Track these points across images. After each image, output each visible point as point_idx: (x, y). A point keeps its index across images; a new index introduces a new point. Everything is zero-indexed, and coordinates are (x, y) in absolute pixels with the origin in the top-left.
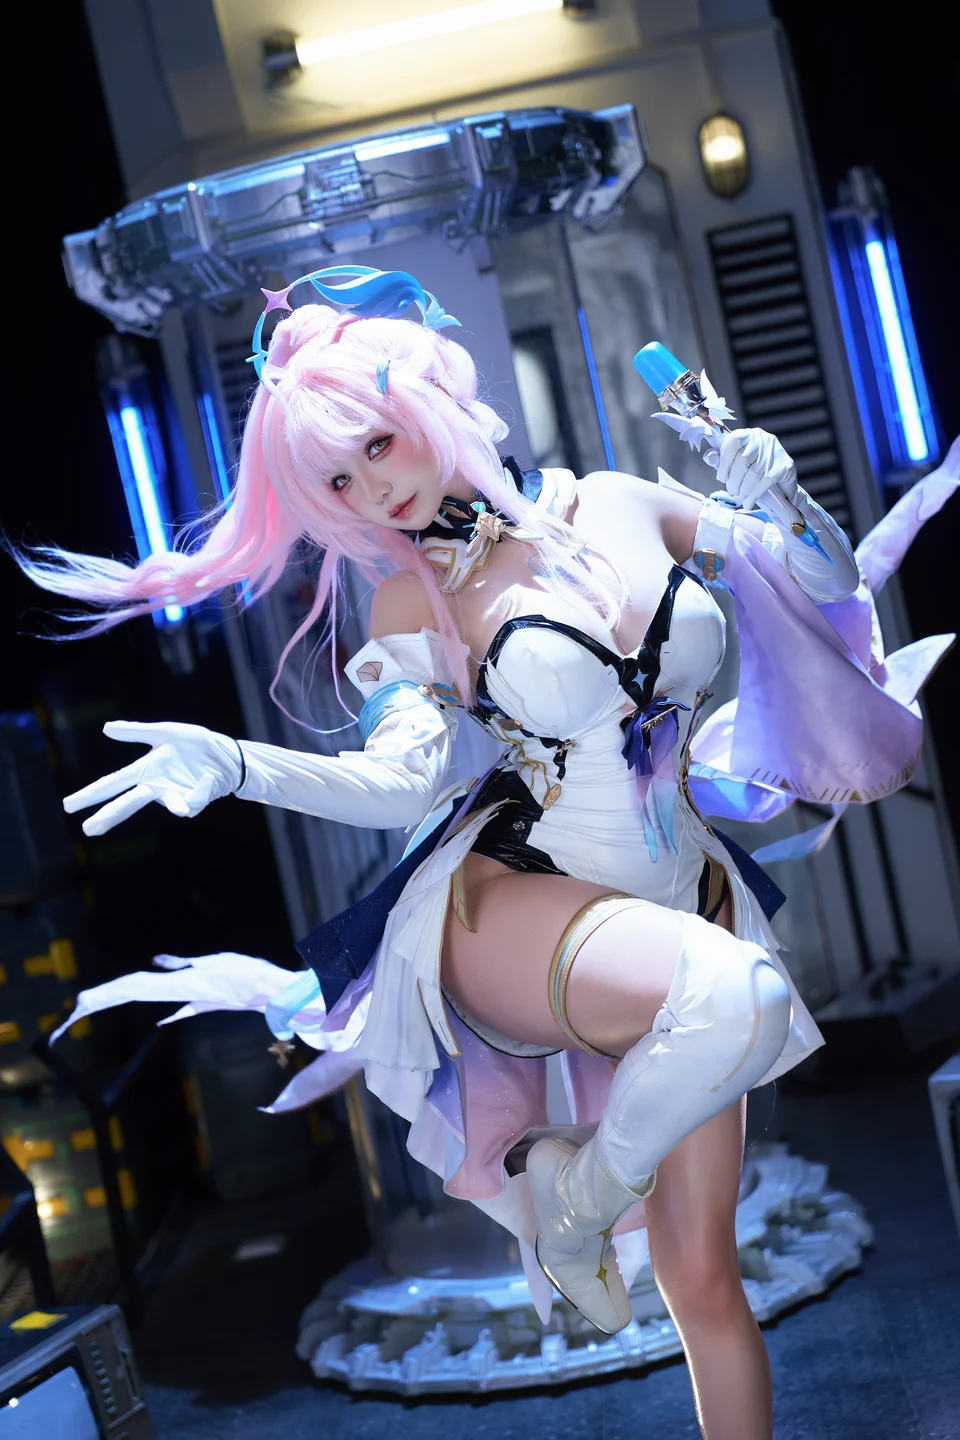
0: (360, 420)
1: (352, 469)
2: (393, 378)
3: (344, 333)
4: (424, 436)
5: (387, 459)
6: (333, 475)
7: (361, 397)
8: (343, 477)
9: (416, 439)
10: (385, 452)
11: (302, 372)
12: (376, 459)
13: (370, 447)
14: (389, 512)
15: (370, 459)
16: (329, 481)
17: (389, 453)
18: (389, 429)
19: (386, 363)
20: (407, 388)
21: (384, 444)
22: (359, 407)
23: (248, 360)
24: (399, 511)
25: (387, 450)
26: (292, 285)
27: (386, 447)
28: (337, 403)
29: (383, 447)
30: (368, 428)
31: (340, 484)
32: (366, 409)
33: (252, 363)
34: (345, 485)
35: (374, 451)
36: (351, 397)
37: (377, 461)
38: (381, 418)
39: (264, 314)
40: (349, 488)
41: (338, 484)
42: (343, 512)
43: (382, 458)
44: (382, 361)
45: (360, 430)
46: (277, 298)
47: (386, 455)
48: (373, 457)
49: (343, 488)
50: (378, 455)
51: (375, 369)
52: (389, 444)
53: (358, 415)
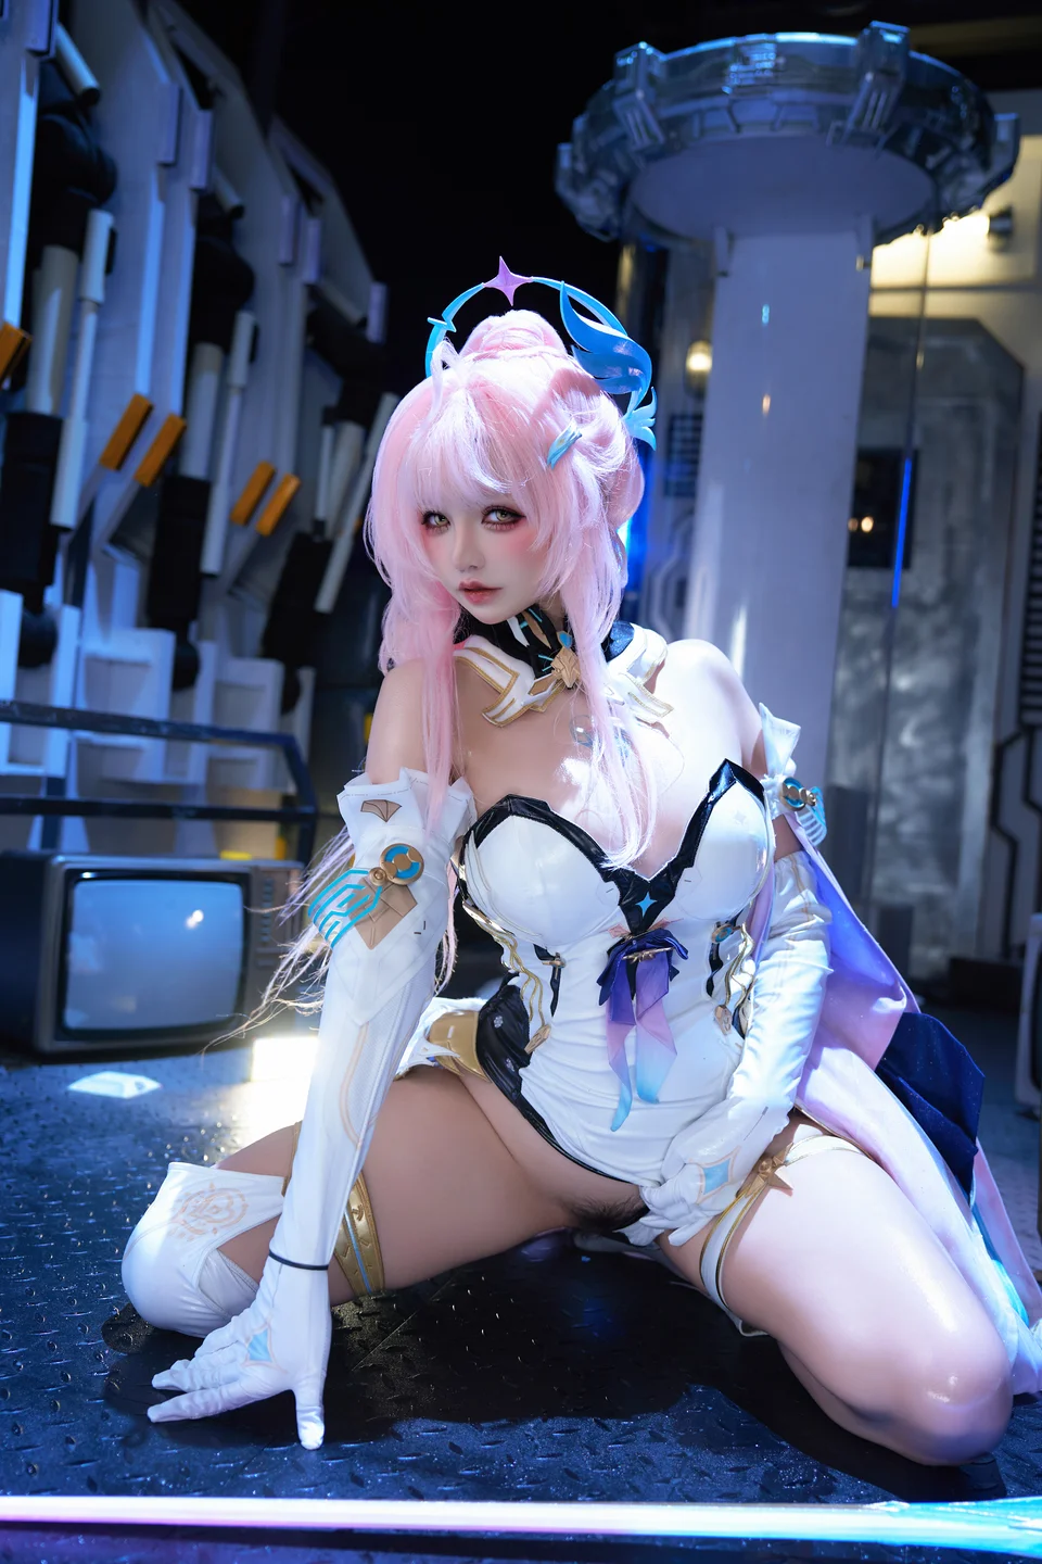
0: (502, 476)
1: (457, 517)
5: (505, 535)
6: (431, 508)
8: (441, 517)
9: (541, 538)
10: (504, 527)
12: (489, 526)
13: (493, 511)
14: (462, 584)
15: (483, 522)
16: (424, 509)
17: (507, 530)
18: (522, 504)
19: (577, 435)
20: (576, 479)
21: (507, 519)
23: (430, 319)
24: (475, 590)
25: (508, 527)
26: (534, 279)
27: (509, 523)
28: (493, 442)
29: (511, 519)
30: (504, 490)
31: (434, 521)
33: (432, 326)
34: (438, 527)
35: (494, 517)
37: (490, 529)
39: (483, 285)
40: (442, 533)
41: (432, 520)
43: (496, 531)
44: (573, 430)
45: (496, 486)
46: (507, 281)
47: (501, 531)
48: (489, 523)
49: (435, 527)
50: (494, 523)
51: (561, 434)
52: (515, 522)
53: (504, 469)
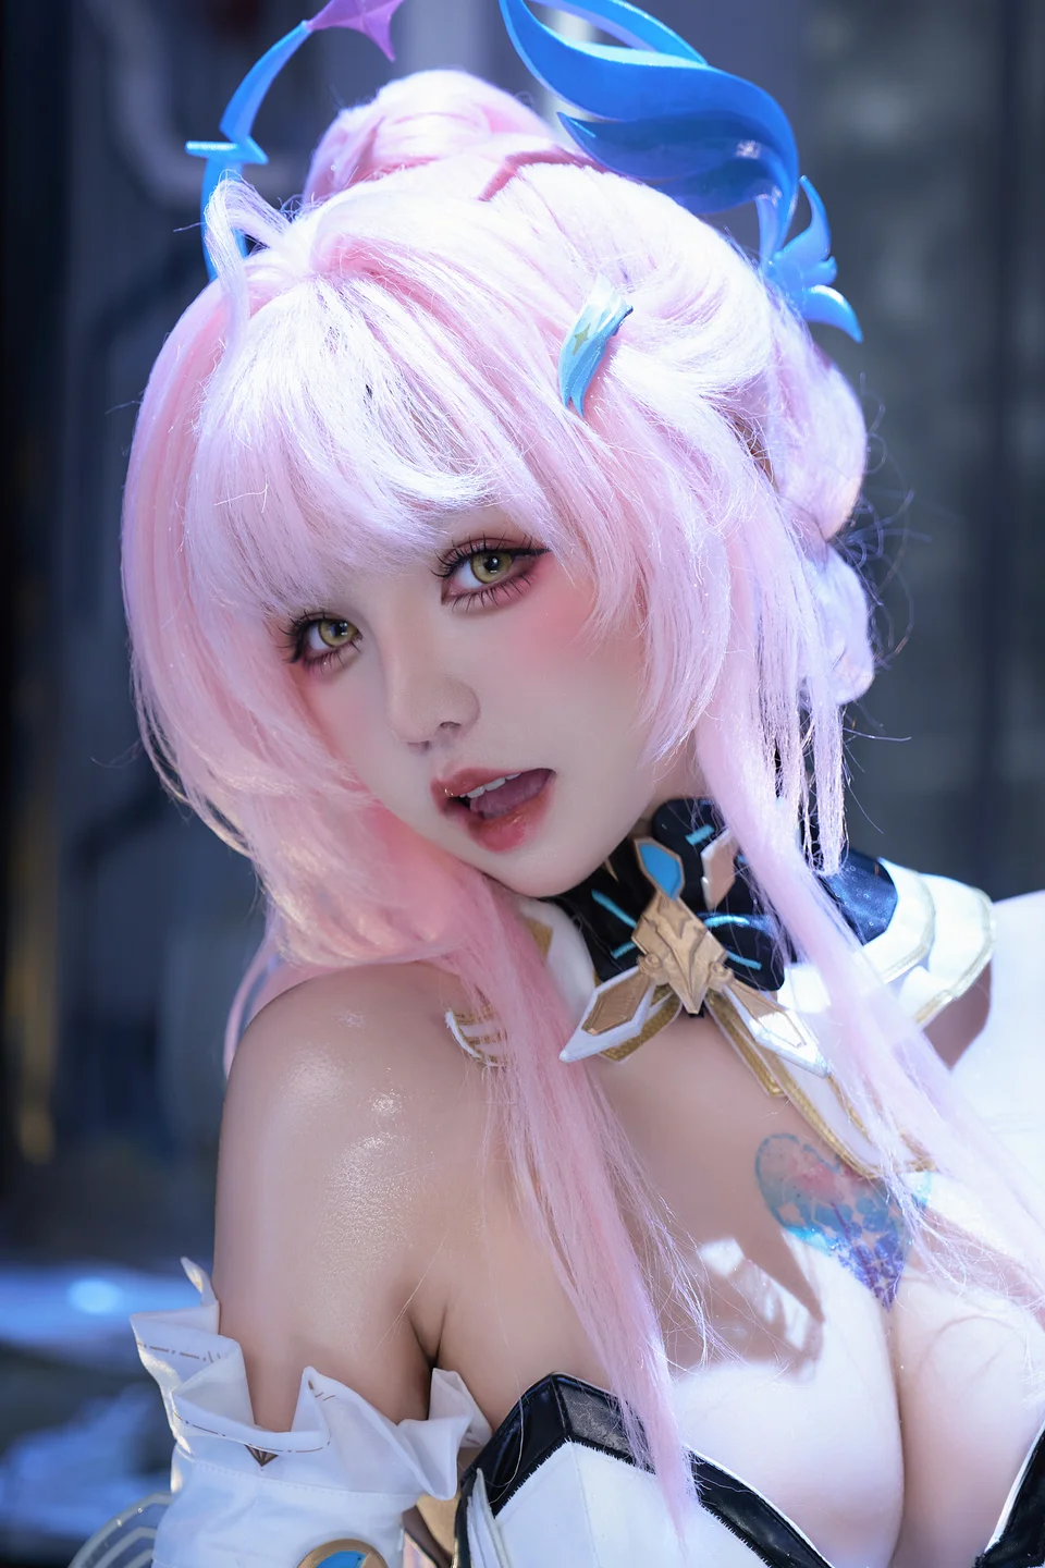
0: (460, 460)
1: (380, 609)
2: (624, 363)
3: (514, 183)
4: (642, 596)
5: (504, 618)
6: (307, 605)
7: (497, 380)
8: (337, 624)
9: (614, 587)
10: (501, 594)
11: (339, 241)
12: (463, 603)
13: (460, 559)
14: (437, 788)
15: (445, 598)
16: (286, 613)
17: (511, 600)
19: (616, 311)
20: (650, 416)
21: (507, 570)
22: (477, 418)
23: (192, 148)
25: (510, 590)
27: (512, 580)
28: (412, 380)
29: (514, 569)
30: (473, 493)
31: (318, 642)
32: (497, 435)
33: (201, 163)
34: (334, 651)
35: (467, 578)
36: (465, 377)
37: (469, 614)
38: (527, 476)
39: (301, 31)
40: (345, 666)
41: (312, 639)
42: (285, 727)
43: (486, 611)
44: (602, 304)
45: (448, 489)
47: (498, 606)
48: (459, 597)
49: (322, 657)
50: (474, 594)
51: (576, 319)
52: (524, 574)
53: (461, 441)
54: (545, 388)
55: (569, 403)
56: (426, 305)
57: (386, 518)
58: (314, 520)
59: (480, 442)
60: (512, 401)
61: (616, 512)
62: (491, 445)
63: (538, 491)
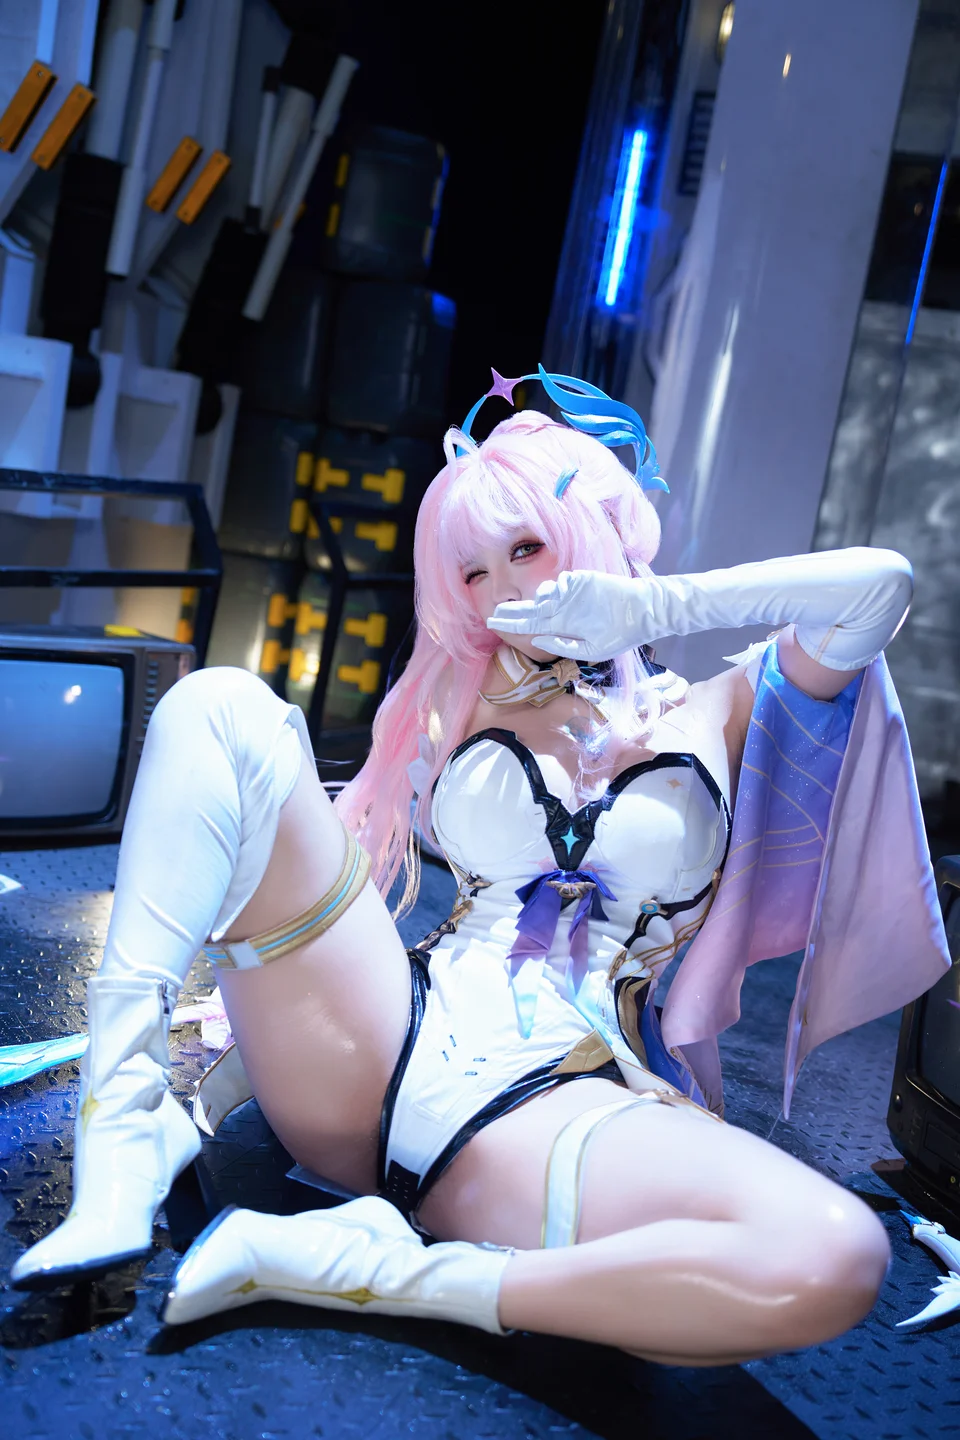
0: (517, 512)
1: (490, 562)
2: (574, 487)
5: (530, 566)
10: (527, 559)
12: (517, 561)
13: (520, 547)
15: (512, 559)
17: (532, 561)
18: (542, 535)
19: (575, 469)
20: (582, 504)
22: (523, 500)
25: (531, 557)
27: (532, 554)
28: (505, 489)
29: (531, 551)
32: (530, 505)
35: (520, 553)
37: (518, 564)
38: (539, 519)
43: (524, 563)
44: (570, 467)
45: (514, 520)
46: (504, 385)
47: (528, 563)
48: (516, 559)
50: (521, 557)
51: (561, 471)
52: (536, 552)
53: (518, 506)
54: (548, 492)
55: (557, 497)
56: (512, 469)
57: (494, 530)
58: (472, 530)
59: (524, 507)
60: (537, 496)
61: (565, 530)
62: (527, 507)
63: (541, 523)
